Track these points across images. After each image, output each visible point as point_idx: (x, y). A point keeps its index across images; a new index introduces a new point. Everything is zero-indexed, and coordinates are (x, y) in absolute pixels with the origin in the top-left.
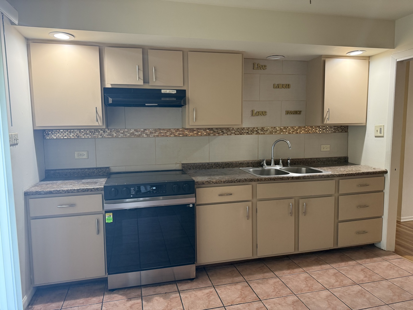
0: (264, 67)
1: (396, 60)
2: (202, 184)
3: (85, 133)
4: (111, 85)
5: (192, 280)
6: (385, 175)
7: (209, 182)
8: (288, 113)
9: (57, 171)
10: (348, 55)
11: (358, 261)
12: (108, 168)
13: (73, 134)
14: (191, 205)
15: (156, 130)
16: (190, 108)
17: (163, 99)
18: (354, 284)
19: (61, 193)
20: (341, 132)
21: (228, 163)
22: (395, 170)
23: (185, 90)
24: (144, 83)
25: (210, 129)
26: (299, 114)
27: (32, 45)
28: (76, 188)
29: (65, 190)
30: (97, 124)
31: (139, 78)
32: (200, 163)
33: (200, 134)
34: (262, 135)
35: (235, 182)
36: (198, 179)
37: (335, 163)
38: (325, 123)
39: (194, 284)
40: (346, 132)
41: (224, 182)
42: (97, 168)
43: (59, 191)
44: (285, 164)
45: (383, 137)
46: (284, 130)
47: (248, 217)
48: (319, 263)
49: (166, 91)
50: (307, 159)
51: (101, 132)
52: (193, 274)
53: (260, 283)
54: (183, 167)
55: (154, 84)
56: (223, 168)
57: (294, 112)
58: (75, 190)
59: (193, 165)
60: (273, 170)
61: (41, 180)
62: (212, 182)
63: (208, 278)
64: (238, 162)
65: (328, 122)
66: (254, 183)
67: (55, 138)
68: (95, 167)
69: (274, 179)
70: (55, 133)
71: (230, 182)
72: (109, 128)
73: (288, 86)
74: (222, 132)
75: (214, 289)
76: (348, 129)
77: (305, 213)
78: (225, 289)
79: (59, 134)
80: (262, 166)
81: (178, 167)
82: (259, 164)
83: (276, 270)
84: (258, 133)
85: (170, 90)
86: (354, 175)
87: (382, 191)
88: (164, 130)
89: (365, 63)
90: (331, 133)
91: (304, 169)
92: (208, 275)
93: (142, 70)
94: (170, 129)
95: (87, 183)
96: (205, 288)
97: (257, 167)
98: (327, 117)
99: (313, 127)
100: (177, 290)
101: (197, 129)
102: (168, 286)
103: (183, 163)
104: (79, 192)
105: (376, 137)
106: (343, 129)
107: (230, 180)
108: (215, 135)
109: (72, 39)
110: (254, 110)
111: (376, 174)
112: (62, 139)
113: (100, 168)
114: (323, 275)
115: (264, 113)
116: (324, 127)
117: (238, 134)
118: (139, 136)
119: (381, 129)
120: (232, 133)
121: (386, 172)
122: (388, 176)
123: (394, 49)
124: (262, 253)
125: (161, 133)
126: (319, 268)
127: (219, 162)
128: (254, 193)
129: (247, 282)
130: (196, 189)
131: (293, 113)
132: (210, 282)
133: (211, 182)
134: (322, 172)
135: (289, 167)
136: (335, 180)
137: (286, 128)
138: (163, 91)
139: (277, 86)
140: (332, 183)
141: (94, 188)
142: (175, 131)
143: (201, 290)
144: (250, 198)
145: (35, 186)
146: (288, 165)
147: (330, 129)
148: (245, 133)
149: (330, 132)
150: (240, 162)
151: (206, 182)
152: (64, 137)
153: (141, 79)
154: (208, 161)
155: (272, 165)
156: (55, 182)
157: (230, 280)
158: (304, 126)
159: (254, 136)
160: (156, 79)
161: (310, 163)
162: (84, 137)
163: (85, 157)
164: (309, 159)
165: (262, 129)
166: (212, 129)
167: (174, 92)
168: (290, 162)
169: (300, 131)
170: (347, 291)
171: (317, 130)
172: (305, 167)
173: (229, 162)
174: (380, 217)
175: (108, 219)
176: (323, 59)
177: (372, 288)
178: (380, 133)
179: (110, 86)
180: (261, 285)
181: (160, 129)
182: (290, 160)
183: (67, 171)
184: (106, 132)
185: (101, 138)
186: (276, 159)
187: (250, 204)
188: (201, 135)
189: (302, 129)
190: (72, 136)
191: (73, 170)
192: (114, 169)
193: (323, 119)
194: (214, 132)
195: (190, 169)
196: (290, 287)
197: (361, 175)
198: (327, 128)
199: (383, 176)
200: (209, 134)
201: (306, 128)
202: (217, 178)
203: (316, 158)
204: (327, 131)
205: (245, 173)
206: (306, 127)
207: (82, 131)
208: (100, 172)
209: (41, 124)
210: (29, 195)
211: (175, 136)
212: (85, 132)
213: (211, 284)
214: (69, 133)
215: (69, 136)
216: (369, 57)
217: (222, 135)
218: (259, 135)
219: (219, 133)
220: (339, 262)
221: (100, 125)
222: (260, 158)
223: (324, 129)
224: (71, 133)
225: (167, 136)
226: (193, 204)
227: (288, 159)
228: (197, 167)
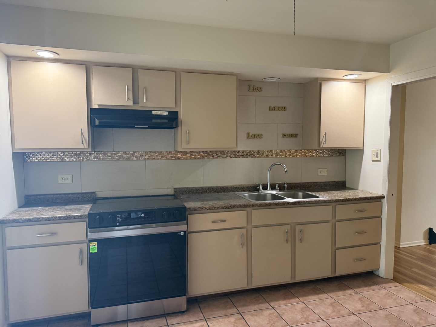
0: (259, 89)
1: (391, 84)
2: (195, 211)
3: (69, 156)
4: (98, 105)
5: (183, 312)
6: (382, 200)
7: (201, 208)
8: (284, 136)
9: (38, 197)
10: (344, 78)
11: (356, 289)
12: (94, 193)
13: (56, 157)
14: (182, 233)
15: (146, 153)
16: (182, 130)
17: (154, 121)
18: (352, 314)
19: (41, 221)
20: (339, 155)
21: (223, 188)
22: (392, 194)
23: (178, 112)
24: (133, 103)
25: (204, 151)
26: (295, 137)
27: (13, 63)
28: (57, 216)
29: (45, 218)
30: (82, 147)
31: (128, 99)
32: (193, 187)
33: (193, 157)
34: (258, 159)
35: (229, 208)
36: (190, 205)
37: (333, 187)
38: (321, 147)
39: (185, 318)
40: (343, 155)
41: (218, 208)
42: (81, 193)
43: (39, 218)
44: (281, 188)
45: (379, 161)
46: (281, 154)
47: (243, 245)
48: (316, 292)
49: (157, 113)
50: (304, 183)
51: (87, 154)
52: (184, 307)
53: (255, 315)
54: (175, 192)
55: (144, 105)
56: (218, 192)
57: (290, 135)
58: (56, 217)
59: (186, 189)
60: (269, 194)
61: (20, 207)
62: (205, 208)
63: (200, 311)
64: (234, 186)
65: (325, 146)
66: (249, 209)
67: (37, 161)
68: (80, 192)
69: (270, 205)
70: (36, 156)
71: (224, 208)
72: (96, 150)
73: (284, 109)
74: (217, 155)
75: (205, 322)
76: (345, 152)
77: (301, 240)
78: (217, 322)
79: (41, 157)
80: (258, 190)
81: (170, 191)
82: (254, 188)
83: (271, 301)
84: (254, 156)
85: (161, 112)
86: (351, 201)
87: (379, 217)
88: (155, 152)
89: (361, 86)
90: (329, 156)
91: (300, 194)
92: (199, 307)
93: (132, 90)
94: (161, 152)
95: (71, 210)
96: (197, 321)
97: (253, 191)
98: (324, 141)
99: (310, 150)
100: (166, 325)
101: (190, 151)
102: (157, 319)
103: (174, 187)
104: (61, 220)
105: (373, 161)
106: (341, 152)
107: (224, 206)
108: (209, 158)
109: (57, 57)
110: (250, 133)
111: (373, 199)
112: (44, 162)
113: (86, 193)
114: (320, 305)
115: (259, 136)
116: (321, 150)
117: (233, 158)
118: (128, 159)
119: (377, 153)
120: (227, 156)
121: (383, 197)
122: (385, 201)
123: (389, 73)
124: (257, 283)
125: (152, 155)
126: (316, 297)
127: (214, 187)
128: (249, 219)
129: (241, 314)
130: (188, 215)
131: (289, 136)
132: (202, 314)
133: (204, 209)
134: (318, 197)
135: (286, 192)
136: (332, 206)
137: (283, 151)
138: (154, 113)
139: (273, 109)
140: (329, 209)
141: (77, 215)
142: (166, 154)
143: (192, 324)
144: (245, 225)
145: (14, 212)
146: (284, 189)
147: (327, 153)
148: (240, 156)
149: (327, 156)
150: (235, 187)
151: (198, 208)
152: (46, 160)
153: (131, 100)
154: (202, 186)
155: (268, 189)
156: (35, 208)
157: (222, 312)
158: (301, 149)
159: (250, 160)
160: (146, 99)
161: (308, 188)
162: (68, 160)
163: (69, 181)
164: (306, 183)
165: (258, 152)
166: (206, 152)
167: (167, 113)
168: (286, 186)
169: (297, 155)
170: (344, 321)
171: (314, 153)
172: (301, 192)
173: (224, 186)
174: (378, 244)
175: (92, 249)
176: (319, 82)
177: (370, 318)
178: (377, 157)
179: (97, 107)
180: (255, 317)
181: (151, 152)
182: (287, 184)
183: (49, 196)
184: (93, 155)
185: (87, 161)
186: (272, 183)
187: (245, 230)
188: (195, 158)
189: (299, 152)
190: (55, 158)
191: (56, 196)
192: (100, 195)
193: (319, 143)
194: (209, 155)
195: (182, 194)
196: (285, 319)
197: (358, 200)
198: (325, 151)
199: (381, 201)
200: (203, 157)
201: (303, 151)
202: (210, 204)
203: (314, 183)
204: (325, 154)
205: (240, 198)
206: (303, 150)
207: (66, 153)
208: (85, 198)
209: (22, 145)
210: (5, 223)
211: (167, 159)
212: (70, 155)
213: (203, 316)
214: (52, 155)
215: (52, 159)
216: (365, 81)
217: (217, 158)
218: (256, 159)
219: (213, 156)
220: (336, 291)
221: (86, 147)
222: (257, 182)
223: (321, 153)
224: (54, 156)
225: (158, 159)
226: (185, 232)
227: (285, 184)
228: (190, 191)
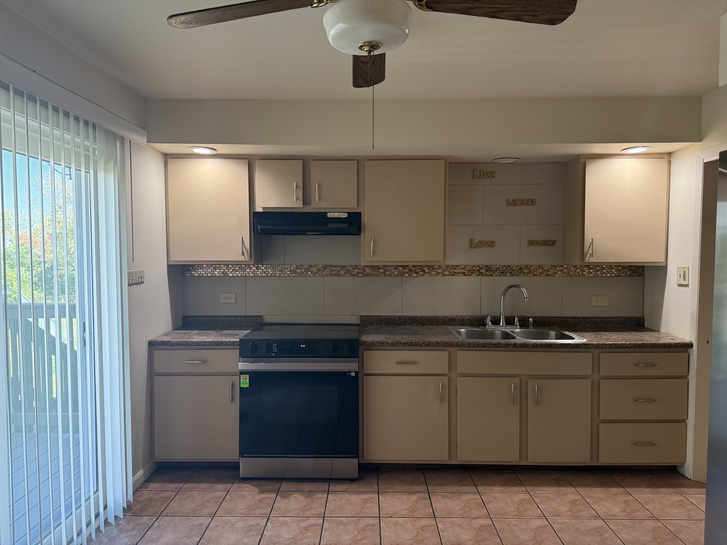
0: (491, 175)
1: (703, 160)
2: (371, 346)
3: (233, 270)
4: (263, 208)
5: (352, 480)
6: (690, 350)
7: (382, 343)
8: (531, 243)
9: (197, 319)
10: (623, 152)
11: (629, 489)
12: (260, 316)
13: (219, 271)
14: (353, 374)
15: (325, 267)
16: (366, 235)
17: (330, 225)
18: (598, 517)
19: (189, 345)
20: (631, 275)
21: (430, 318)
22: (708, 343)
23: (361, 213)
24: (303, 204)
25: (403, 266)
26: (550, 245)
27: (170, 161)
28: (208, 340)
29: (195, 342)
30: (242, 258)
31: (297, 198)
32: (388, 316)
33: (388, 273)
34: (486, 277)
35: (421, 346)
36: (365, 338)
37: (618, 326)
39: (355, 486)
40: (639, 275)
41: (405, 344)
42: (246, 317)
43: (188, 342)
44: (524, 323)
45: (687, 286)
46: (525, 271)
47: (442, 400)
48: (558, 483)
49: (333, 215)
50: (566, 317)
51: (253, 268)
52: (356, 475)
53: (448, 497)
54: (362, 321)
55: (316, 205)
56: (423, 325)
57: (542, 243)
58: (206, 342)
59: (376, 318)
60: (498, 332)
61: (175, 329)
62: (387, 343)
63: (376, 482)
64: (447, 317)
65: (592, 260)
66: (453, 349)
67: (197, 275)
68: (244, 314)
69: (497, 345)
70: (197, 269)
71: (413, 346)
72: (264, 263)
73: (532, 202)
74: (422, 271)
75: (377, 495)
76: (643, 270)
77: (537, 402)
78: (392, 498)
79: (202, 270)
80: (485, 325)
81: (356, 320)
82: (480, 322)
83: (482, 485)
84: (480, 274)
85: (339, 213)
86: (627, 348)
87: (685, 377)
88: (335, 266)
89: (663, 163)
90: (611, 276)
91: (553, 333)
92: (378, 478)
93: (302, 187)
94: (344, 266)
95: (226, 335)
96: (366, 492)
97: (478, 326)
98: (590, 251)
99: (578, 266)
100: (327, 490)
101: (384, 266)
102: (319, 483)
103: (361, 315)
104: (211, 345)
105: (680, 285)
106: (634, 270)
107: (414, 342)
108: (410, 276)
110: (474, 239)
111: (669, 347)
112: (209, 276)
113: (250, 317)
114: (554, 500)
115: (492, 244)
116: (598, 266)
117: (448, 275)
118: (301, 274)
119: (684, 272)
120: (439, 273)
121: (690, 345)
122: (694, 351)
123: (701, 141)
124: (464, 457)
125: (332, 271)
126: (553, 490)
127: (417, 317)
128: (452, 365)
129: (429, 494)
130: (364, 352)
131: (540, 244)
132: (377, 486)
133: (385, 344)
134: (573, 338)
135: (531, 329)
136: (591, 354)
137: (529, 267)
138: (329, 215)
139: (513, 203)
140: (586, 358)
141: (229, 341)
142: (351, 269)
143: (358, 494)
144: (447, 372)
145: (166, 334)
146: (529, 326)
147: (609, 271)
148: (460, 273)
149: (608, 275)
150: (449, 318)
151: (377, 342)
152: (207, 274)
153: (300, 200)
154: (400, 314)
155: (501, 324)
156: (190, 331)
157: (405, 488)
158: (561, 264)
159: (474, 279)
160: (319, 199)
161: (572, 325)
162: (231, 275)
163: (233, 300)
164: (569, 317)
165: (488, 268)
166: (407, 266)
167: (345, 215)
168: (532, 321)
169: (555, 273)
170: (577, 524)
171: (584, 271)
172: (554, 331)
173: (433, 317)
174: (683, 421)
175: (243, 383)
176: (582, 160)
177: (624, 526)
178: (684, 279)
179: (260, 210)
180: (447, 500)
181: (331, 266)
182: (532, 317)
183: (209, 318)
184: (260, 269)
185: (253, 276)
186: (507, 315)
187: (446, 379)
188: (390, 275)
189: (558, 268)
190: (217, 273)
191: (216, 318)
192: (268, 319)
193: (583, 255)
194: (410, 270)
195: (372, 324)
196: (489, 509)
197: (639, 347)
198: (604, 268)
199: (687, 352)
200: (402, 274)
201: (565, 268)
202: (398, 338)
203: (584, 318)
204: (604, 273)
205: (450, 333)
206: (564, 266)
207: (230, 266)
208: (249, 322)
209: (182, 256)
210: (154, 345)
211: (352, 275)
212: (234, 268)
213: (377, 488)
214: (214, 269)
215: (214, 273)
216: (670, 154)
217: (422, 275)
218: (484, 278)
219: (417, 273)
220: (592, 487)
221: (247, 260)
222: (484, 313)
223: (597, 271)
224: (216, 269)
225: (340, 275)
226: (357, 373)
227: (529, 317)
228: (383, 321)
